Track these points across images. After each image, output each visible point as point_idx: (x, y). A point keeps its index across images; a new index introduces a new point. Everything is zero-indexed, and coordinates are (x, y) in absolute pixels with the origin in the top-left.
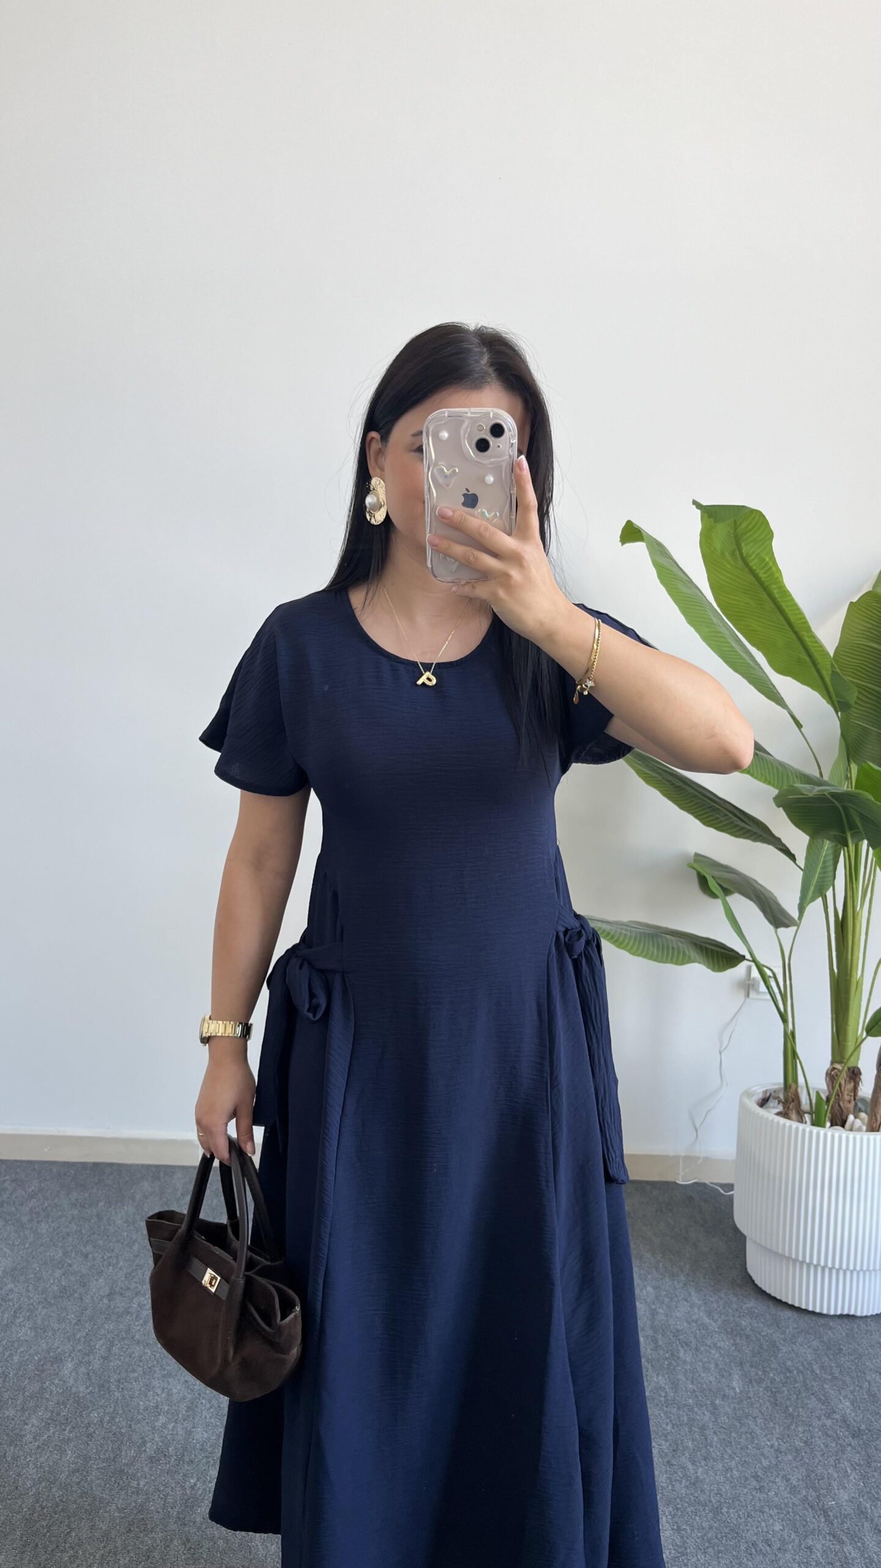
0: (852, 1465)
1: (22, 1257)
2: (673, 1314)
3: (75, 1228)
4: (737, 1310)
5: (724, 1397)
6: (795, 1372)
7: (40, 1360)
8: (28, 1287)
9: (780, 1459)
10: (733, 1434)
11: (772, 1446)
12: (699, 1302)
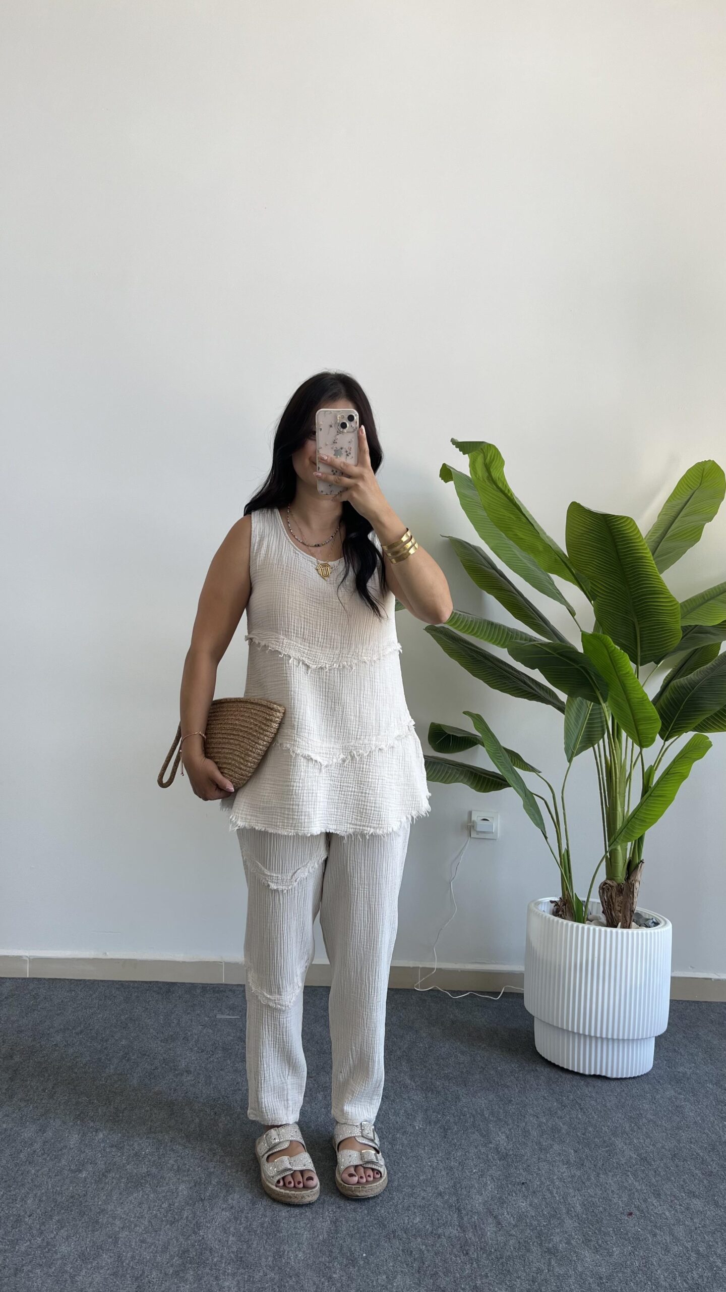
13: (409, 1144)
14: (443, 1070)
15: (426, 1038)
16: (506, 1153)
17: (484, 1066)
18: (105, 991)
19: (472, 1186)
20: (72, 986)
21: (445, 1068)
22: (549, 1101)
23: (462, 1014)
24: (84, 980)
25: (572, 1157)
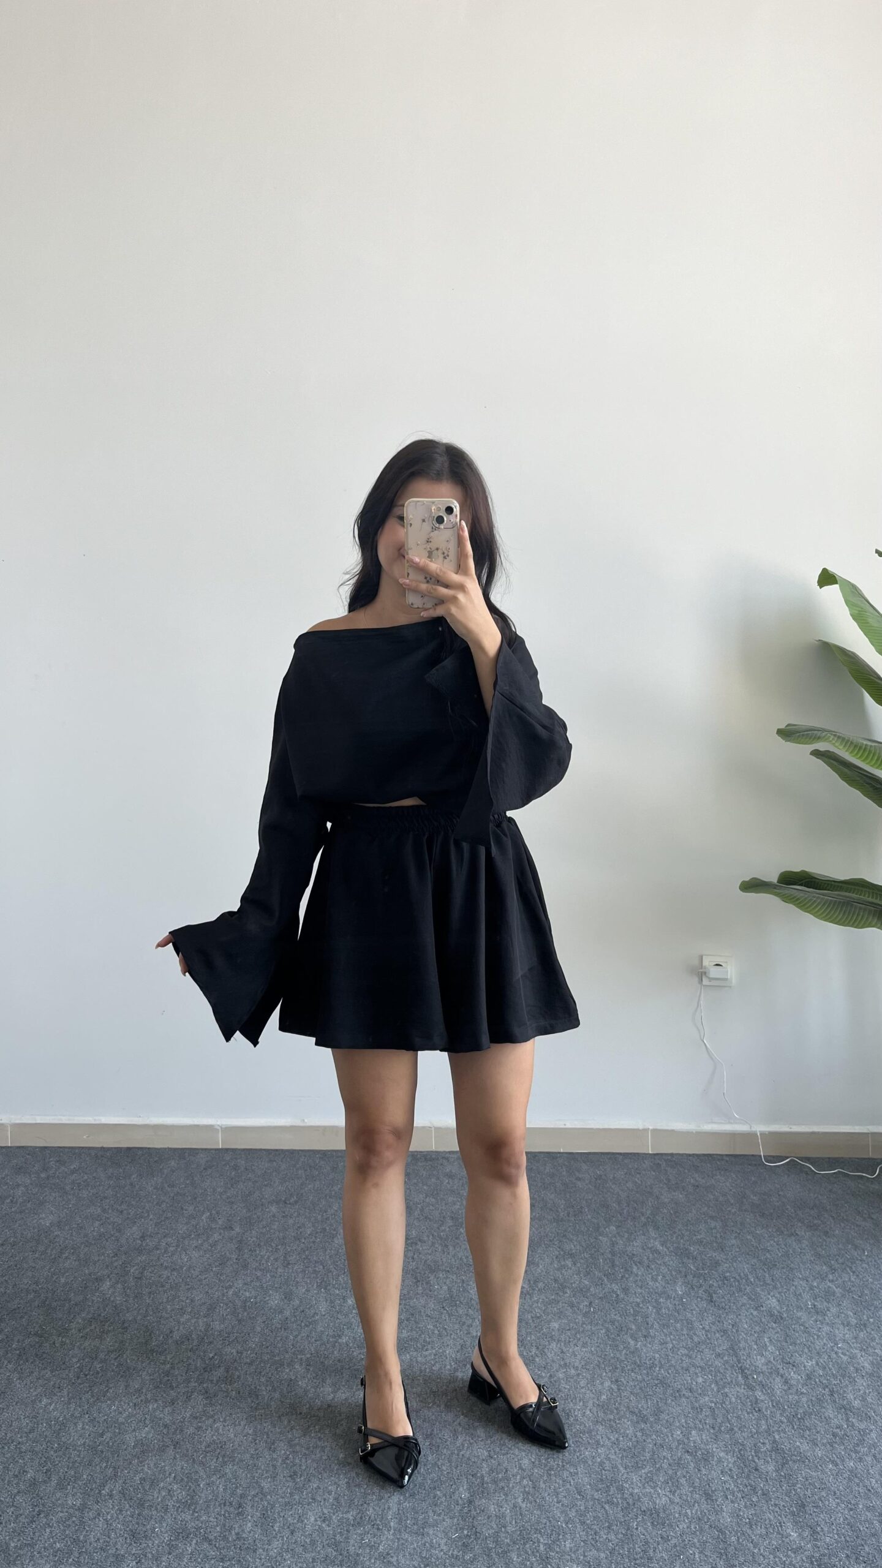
0: (771, 1340)
1: (66, 1213)
2: (631, 1244)
3: (111, 1193)
4: (688, 1241)
5: (669, 1297)
6: (732, 1280)
7: (83, 1280)
8: (72, 1233)
9: (709, 1336)
10: (671, 1321)
11: (704, 1328)
12: (655, 1236)
13: (675, 1308)
14: (695, 1235)
15: (668, 1203)
16: (780, 1316)
17: (738, 1232)
18: (308, 1160)
19: (750, 1348)
20: (271, 1156)
21: (696, 1234)
22: (817, 1265)
23: (703, 1178)
24: (282, 1150)
25: (854, 1321)
